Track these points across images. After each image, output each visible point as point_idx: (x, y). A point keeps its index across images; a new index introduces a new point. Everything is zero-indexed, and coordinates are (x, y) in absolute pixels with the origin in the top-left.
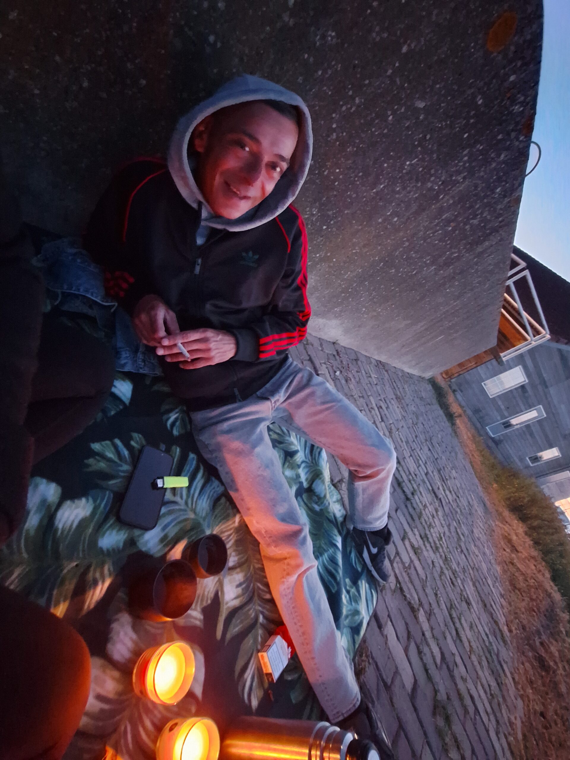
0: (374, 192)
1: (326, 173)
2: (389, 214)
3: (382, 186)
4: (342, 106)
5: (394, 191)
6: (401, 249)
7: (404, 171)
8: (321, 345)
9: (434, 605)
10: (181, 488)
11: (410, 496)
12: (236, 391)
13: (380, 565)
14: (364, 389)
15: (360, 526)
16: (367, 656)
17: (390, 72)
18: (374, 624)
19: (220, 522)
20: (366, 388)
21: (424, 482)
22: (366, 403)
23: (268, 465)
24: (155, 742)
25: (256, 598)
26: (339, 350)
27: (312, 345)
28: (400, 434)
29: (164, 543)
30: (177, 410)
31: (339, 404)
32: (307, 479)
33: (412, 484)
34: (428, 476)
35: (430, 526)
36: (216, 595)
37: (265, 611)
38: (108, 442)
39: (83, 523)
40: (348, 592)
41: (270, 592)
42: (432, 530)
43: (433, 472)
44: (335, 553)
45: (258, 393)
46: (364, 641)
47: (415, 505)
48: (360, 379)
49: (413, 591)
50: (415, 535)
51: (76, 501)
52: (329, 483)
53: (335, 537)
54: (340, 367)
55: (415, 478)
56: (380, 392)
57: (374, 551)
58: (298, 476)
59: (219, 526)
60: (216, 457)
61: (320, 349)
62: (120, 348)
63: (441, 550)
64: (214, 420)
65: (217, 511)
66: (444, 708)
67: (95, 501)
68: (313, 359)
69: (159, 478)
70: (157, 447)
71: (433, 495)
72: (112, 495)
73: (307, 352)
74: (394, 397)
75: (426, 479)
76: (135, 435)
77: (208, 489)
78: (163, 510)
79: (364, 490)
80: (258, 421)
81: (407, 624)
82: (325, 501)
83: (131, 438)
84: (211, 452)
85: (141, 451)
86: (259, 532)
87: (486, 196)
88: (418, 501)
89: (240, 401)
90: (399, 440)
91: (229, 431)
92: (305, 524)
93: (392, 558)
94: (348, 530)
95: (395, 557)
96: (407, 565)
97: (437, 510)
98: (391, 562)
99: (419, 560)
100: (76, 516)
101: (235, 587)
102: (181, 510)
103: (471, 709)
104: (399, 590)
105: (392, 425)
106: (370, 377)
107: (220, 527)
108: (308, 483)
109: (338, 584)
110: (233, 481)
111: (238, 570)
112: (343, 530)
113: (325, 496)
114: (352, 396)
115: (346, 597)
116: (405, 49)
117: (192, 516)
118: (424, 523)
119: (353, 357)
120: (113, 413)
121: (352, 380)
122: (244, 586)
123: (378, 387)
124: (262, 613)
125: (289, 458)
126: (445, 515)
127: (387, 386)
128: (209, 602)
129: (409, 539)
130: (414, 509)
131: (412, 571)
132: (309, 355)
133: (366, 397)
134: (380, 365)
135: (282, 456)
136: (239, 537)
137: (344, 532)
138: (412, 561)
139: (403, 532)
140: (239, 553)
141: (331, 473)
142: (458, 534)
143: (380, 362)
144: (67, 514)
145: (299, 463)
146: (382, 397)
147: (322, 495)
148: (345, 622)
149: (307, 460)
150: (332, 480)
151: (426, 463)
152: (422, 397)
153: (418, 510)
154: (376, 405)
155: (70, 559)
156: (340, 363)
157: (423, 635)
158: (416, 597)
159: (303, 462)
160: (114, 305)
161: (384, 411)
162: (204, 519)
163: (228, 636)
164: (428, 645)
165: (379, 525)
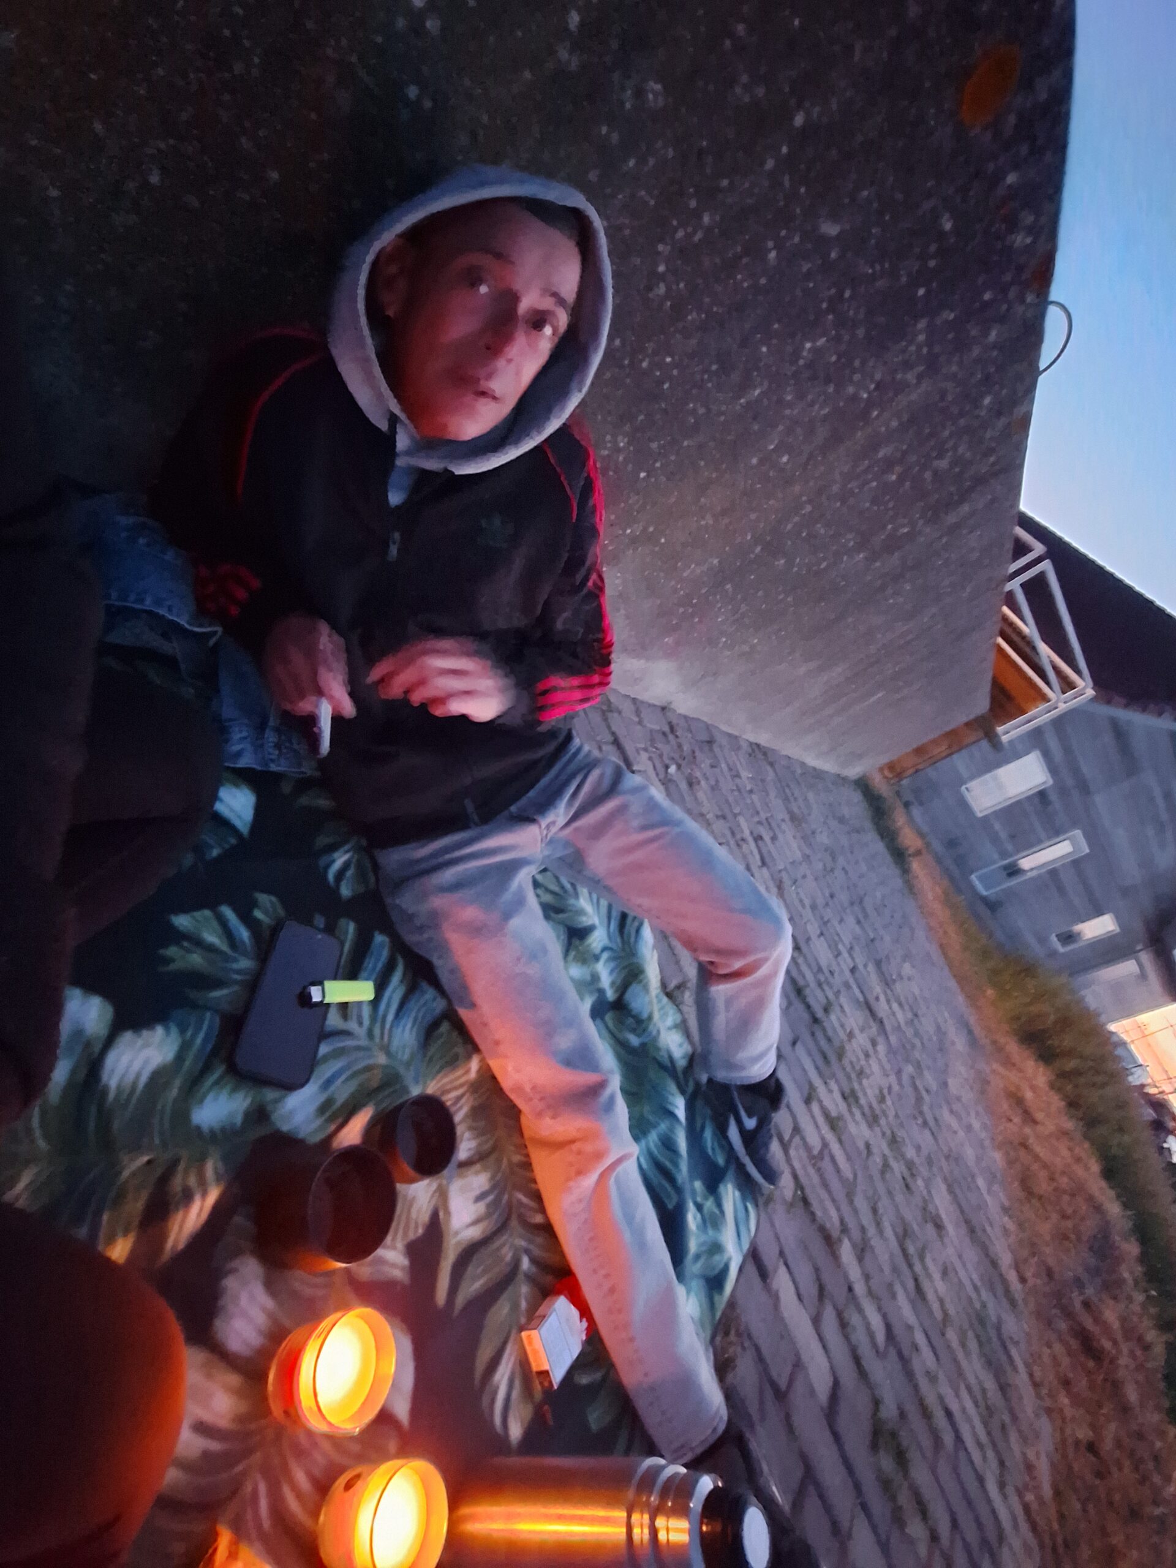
0: (741, 404)
1: (645, 364)
2: (772, 447)
3: (757, 392)
4: (676, 230)
5: (780, 402)
6: (796, 519)
7: (801, 362)
8: (638, 712)
9: (872, 1231)
10: (360, 1004)
11: (820, 1014)
12: (469, 806)
13: (762, 1152)
14: (727, 801)
15: (721, 1075)
16: (739, 1334)
17: (770, 164)
18: (752, 1269)
19: (439, 1072)
20: (731, 799)
21: (847, 986)
22: (730, 828)
23: (536, 953)
24: (315, 1514)
25: (514, 1223)
26: (675, 722)
27: (620, 712)
28: (800, 890)
29: (327, 1114)
30: (347, 847)
31: (677, 830)
32: (613, 984)
33: (823, 990)
34: (857, 975)
35: (861, 1074)
36: (435, 1216)
37: (531, 1247)
38: (207, 913)
39: (159, 1079)
40: (699, 1207)
41: (543, 1210)
42: (865, 1082)
43: (865, 966)
44: (672, 1130)
45: (513, 809)
46: (732, 1304)
47: (830, 1033)
48: (717, 781)
49: (829, 1204)
50: (830, 1091)
51: (145, 1033)
52: (659, 991)
53: (671, 1098)
54: (676, 756)
55: (831, 979)
56: (759, 808)
57: (750, 1123)
58: (595, 978)
59: (438, 1077)
60: (430, 940)
61: (636, 719)
62: (231, 720)
63: (883, 1122)
64: (424, 866)
65: (432, 1050)
66: (894, 1435)
67: (182, 1031)
68: (622, 740)
69: (314, 984)
70: (308, 921)
71: (867, 1012)
72: (217, 1020)
73: (609, 727)
74: (787, 817)
75: (852, 982)
76: (264, 898)
77: (413, 1005)
78: (324, 1049)
79: (729, 1002)
80: (514, 866)
81: (817, 1270)
82: (651, 1027)
83: (254, 904)
84: (421, 929)
85: (276, 929)
86: (519, 1089)
87: (962, 414)
88: (836, 1024)
89: (476, 825)
90: (796, 902)
91: (457, 886)
92: (611, 1072)
93: (786, 1137)
94: (698, 1084)
95: (792, 1137)
96: (816, 1152)
97: (874, 1043)
98: (785, 1147)
99: (840, 1141)
100: (146, 1062)
101: (472, 1201)
102: (358, 1048)
103: (948, 1439)
104: (802, 1204)
105: (784, 874)
106: (738, 776)
107: (438, 1082)
108: (616, 991)
109: (679, 1190)
110: (465, 987)
111: (478, 1166)
112: (687, 1085)
113: (650, 1018)
114: (702, 815)
115: (695, 1218)
116: (799, 120)
117: (382, 1059)
118: (849, 1069)
119: (704, 737)
120: (215, 852)
121: (703, 783)
122: (491, 1198)
123: (755, 797)
124: (527, 1251)
125: (576, 942)
126: (891, 1051)
127: (773, 794)
128: (420, 1231)
129: (820, 1102)
130: (829, 1040)
131: (826, 1164)
132: (613, 734)
133: (730, 816)
134: (757, 750)
135: (562, 937)
136: (476, 1104)
137: (691, 1087)
138: (825, 1145)
139: (807, 1087)
140: (479, 1133)
141: (661, 971)
142: (916, 1089)
143: (758, 745)
144: (125, 1060)
145: (597, 951)
146: (763, 815)
147: (645, 1016)
148: (693, 1267)
149: (614, 947)
150: (664, 985)
151: (851, 948)
152: (844, 816)
153: (837, 1043)
154: (752, 833)
155: (136, 1148)
156: (675, 747)
157: (850, 1289)
158: (833, 1213)
159: (604, 949)
160: (215, 633)
161: (766, 845)
162: (408, 1064)
163: (460, 1300)
164: (860, 1310)
165: (760, 1071)
